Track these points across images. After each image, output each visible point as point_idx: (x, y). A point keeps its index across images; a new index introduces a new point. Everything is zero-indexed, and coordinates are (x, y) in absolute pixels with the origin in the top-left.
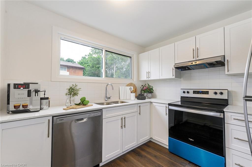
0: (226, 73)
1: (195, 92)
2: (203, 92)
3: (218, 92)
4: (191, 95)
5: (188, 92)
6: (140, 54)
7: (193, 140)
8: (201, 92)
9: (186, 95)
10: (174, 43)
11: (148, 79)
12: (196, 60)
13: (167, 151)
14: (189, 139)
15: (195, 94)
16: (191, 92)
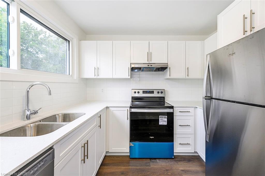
0: (168, 77)
1: (144, 92)
2: (150, 92)
3: (160, 91)
4: (141, 95)
5: (139, 92)
6: (82, 41)
7: (153, 137)
8: (149, 92)
9: (137, 95)
10: (130, 41)
11: (96, 77)
12: (149, 63)
13: (128, 159)
14: (150, 137)
15: (144, 93)
16: (141, 92)
